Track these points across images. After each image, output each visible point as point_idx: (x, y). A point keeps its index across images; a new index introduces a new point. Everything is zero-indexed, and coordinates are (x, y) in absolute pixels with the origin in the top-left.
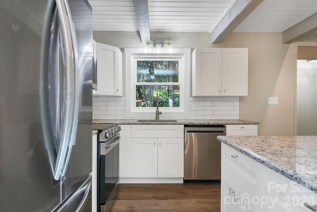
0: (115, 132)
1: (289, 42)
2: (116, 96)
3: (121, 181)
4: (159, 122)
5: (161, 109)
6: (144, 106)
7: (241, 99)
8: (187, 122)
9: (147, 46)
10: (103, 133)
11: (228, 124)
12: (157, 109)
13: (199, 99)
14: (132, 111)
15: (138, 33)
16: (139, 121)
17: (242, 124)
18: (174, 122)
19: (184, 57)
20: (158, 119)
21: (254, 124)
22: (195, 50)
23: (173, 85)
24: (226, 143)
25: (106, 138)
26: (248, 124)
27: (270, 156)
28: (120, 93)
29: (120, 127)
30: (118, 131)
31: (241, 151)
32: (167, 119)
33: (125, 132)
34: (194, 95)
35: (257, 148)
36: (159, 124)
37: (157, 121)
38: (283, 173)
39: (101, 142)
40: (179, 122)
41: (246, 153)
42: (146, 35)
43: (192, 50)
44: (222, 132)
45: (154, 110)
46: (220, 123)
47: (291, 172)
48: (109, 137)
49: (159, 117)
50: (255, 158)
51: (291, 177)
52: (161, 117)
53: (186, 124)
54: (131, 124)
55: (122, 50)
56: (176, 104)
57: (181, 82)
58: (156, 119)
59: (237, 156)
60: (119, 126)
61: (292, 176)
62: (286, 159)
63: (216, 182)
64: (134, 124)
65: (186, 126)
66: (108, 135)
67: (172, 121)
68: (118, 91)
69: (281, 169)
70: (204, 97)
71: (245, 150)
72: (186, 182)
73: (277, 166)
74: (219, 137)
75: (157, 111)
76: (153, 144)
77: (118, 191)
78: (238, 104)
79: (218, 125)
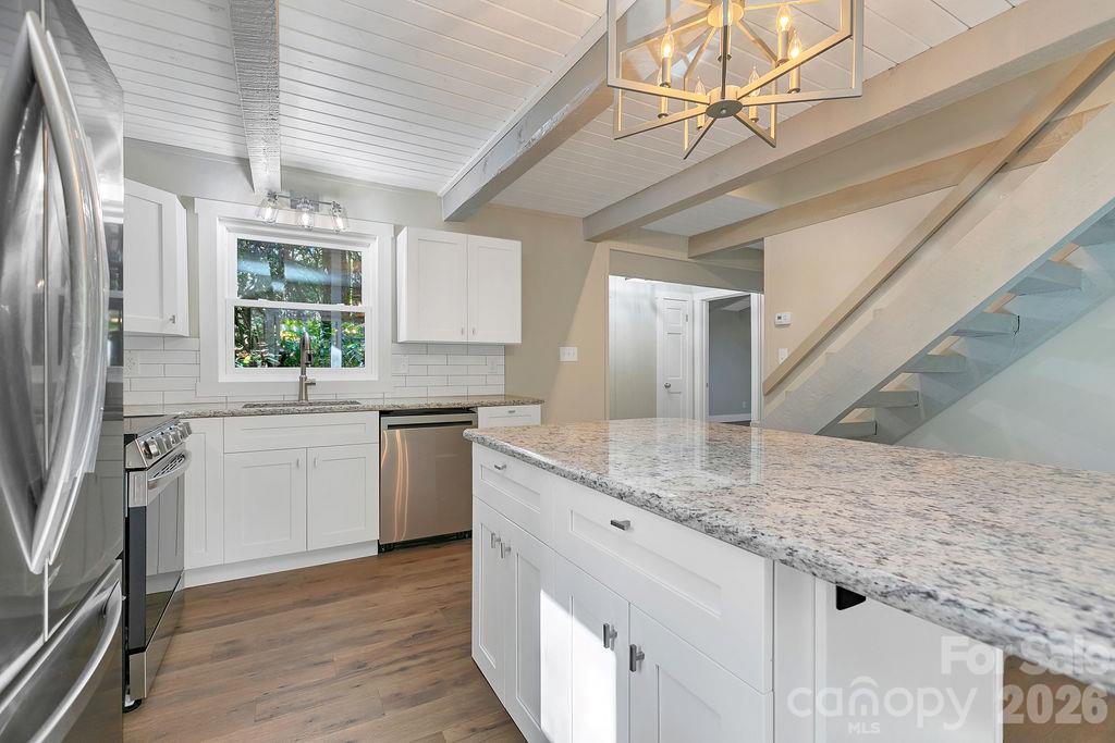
0: (176, 440)
1: (596, 239)
2: (164, 336)
3: (190, 582)
4: (311, 408)
5: (313, 373)
6: (253, 364)
7: (508, 349)
8: (387, 405)
9: (271, 204)
10: (140, 442)
11: (482, 406)
12: (303, 372)
13: (413, 347)
14: (223, 378)
15: (244, 164)
16: (245, 406)
17: (510, 404)
18: (352, 406)
19: (375, 245)
20: (306, 399)
21: (533, 403)
22: (404, 231)
23: (342, 313)
24: (483, 442)
25: (149, 455)
26: (523, 404)
27: (564, 456)
28: (182, 327)
29: (187, 424)
30: (184, 435)
31: (513, 454)
32: (331, 398)
33: (203, 439)
34: (402, 337)
35: (542, 446)
36: (312, 412)
37: (303, 403)
38: (583, 480)
39: (129, 470)
40: (364, 403)
41: (523, 456)
42: (266, 172)
43: (397, 230)
44: (470, 423)
45: (291, 375)
46: (465, 403)
47: (593, 476)
48: (157, 454)
49: (309, 393)
50: (538, 464)
51: (593, 485)
52: (313, 395)
53: (384, 408)
54: (224, 415)
55: (188, 203)
56: (351, 361)
57: (368, 304)
58: (300, 398)
59: (505, 467)
60: (183, 421)
61: (595, 483)
62: (588, 459)
63: (458, 539)
64: (233, 415)
65: (383, 413)
66: (154, 449)
67: (346, 403)
68: (173, 320)
69: (580, 474)
70: (427, 344)
71: (521, 450)
72: (385, 549)
73: (573, 470)
74: (468, 432)
75: (301, 379)
76: (294, 465)
77: (181, 609)
78: (501, 360)
79: (461, 409)
